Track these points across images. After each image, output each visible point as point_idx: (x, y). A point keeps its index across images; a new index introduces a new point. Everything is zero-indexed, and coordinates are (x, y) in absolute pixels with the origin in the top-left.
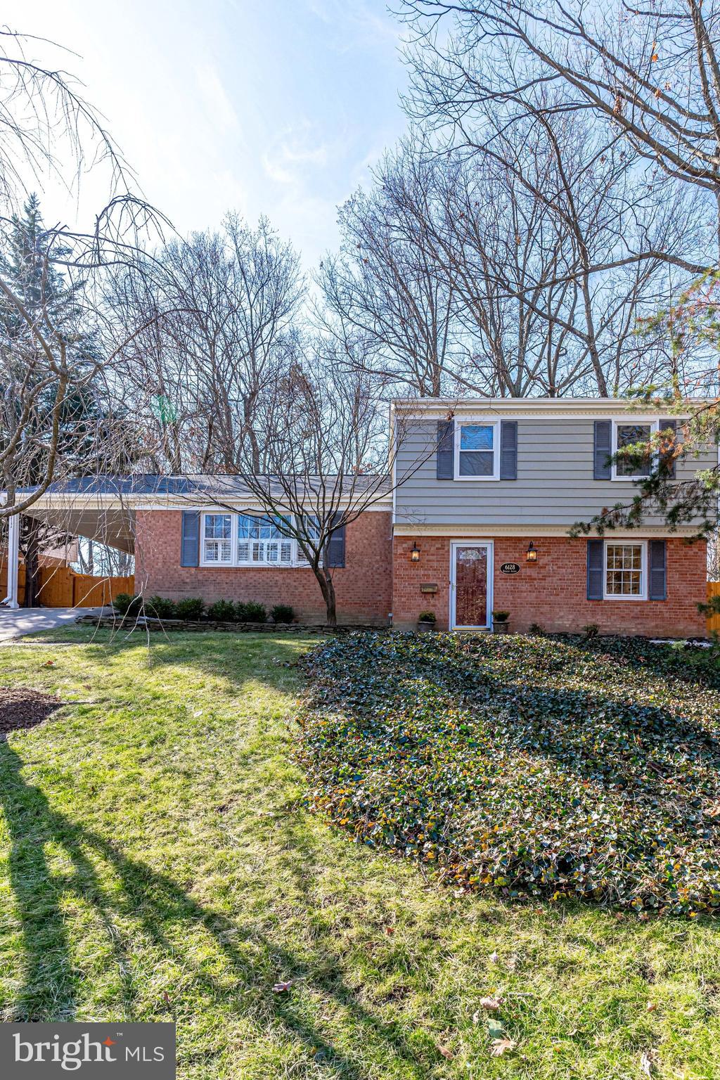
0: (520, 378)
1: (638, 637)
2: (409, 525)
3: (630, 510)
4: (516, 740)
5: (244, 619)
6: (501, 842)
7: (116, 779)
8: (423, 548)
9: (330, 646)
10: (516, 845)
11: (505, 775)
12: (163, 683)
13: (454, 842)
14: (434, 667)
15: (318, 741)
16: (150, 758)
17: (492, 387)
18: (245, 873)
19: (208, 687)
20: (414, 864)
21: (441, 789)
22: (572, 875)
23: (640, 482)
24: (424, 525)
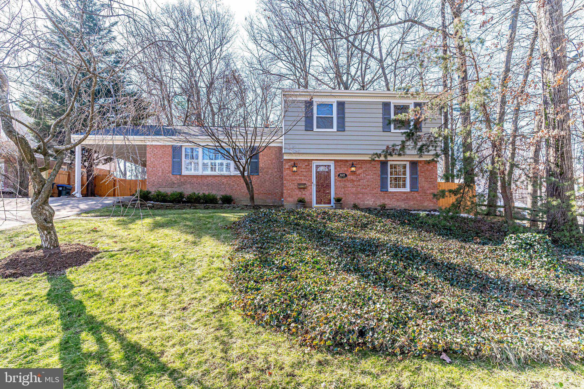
0: (347, 79)
1: (405, 210)
2: (290, 153)
3: (400, 147)
4: (342, 266)
5: (206, 202)
6: (330, 322)
7: (126, 294)
8: (299, 165)
9: (249, 217)
10: (338, 323)
11: (334, 285)
12: (158, 239)
13: (306, 322)
14: (302, 227)
15: (238, 269)
16: (146, 281)
17: (334, 83)
18: (193, 345)
19: (183, 240)
20: (285, 335)
21: (301, 294)
22: (365, 338)
23: (405, 133)
24: (299, 153)
